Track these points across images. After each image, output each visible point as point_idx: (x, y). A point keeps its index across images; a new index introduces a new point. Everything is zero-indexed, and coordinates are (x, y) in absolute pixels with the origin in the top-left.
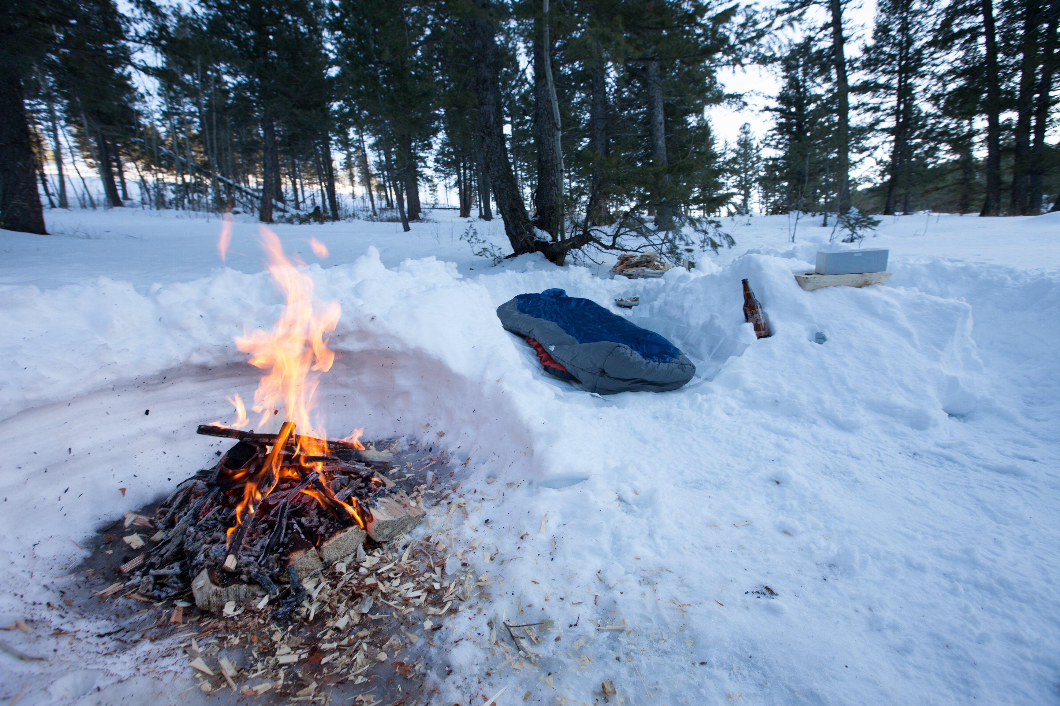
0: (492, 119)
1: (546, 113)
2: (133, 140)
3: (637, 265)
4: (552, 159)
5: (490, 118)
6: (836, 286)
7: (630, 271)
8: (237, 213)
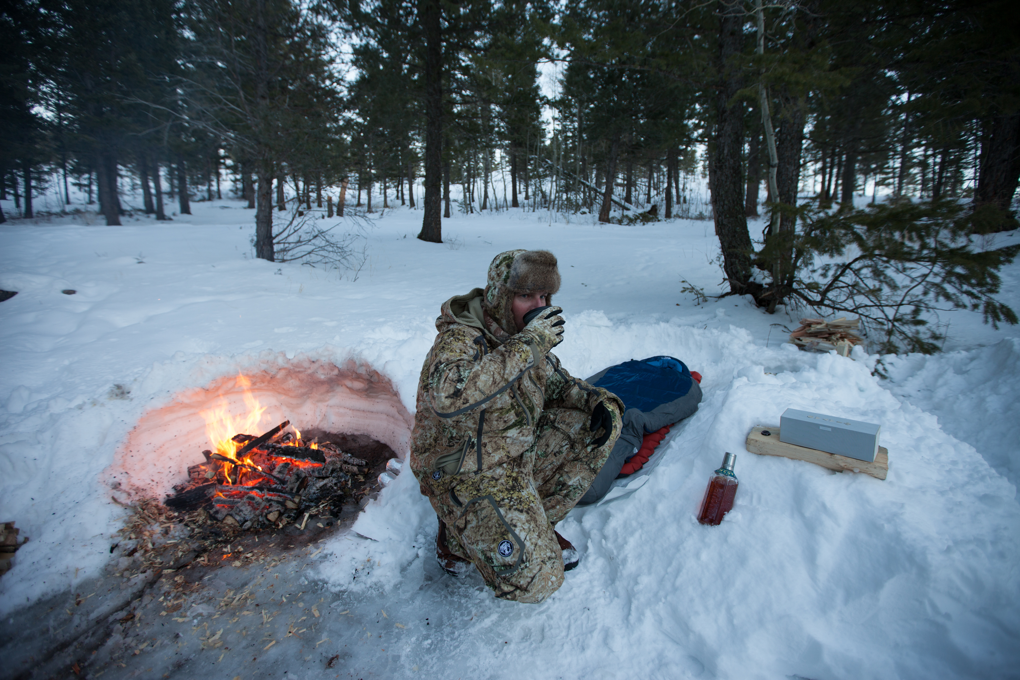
0: (726, 152)
1: (789, 138)
2: (531, 157)
3: (816, 335)
4: (788, 191)
5: (723, 150)
6: (792, 459)
7: (806, 341)
8: (584, 213)
